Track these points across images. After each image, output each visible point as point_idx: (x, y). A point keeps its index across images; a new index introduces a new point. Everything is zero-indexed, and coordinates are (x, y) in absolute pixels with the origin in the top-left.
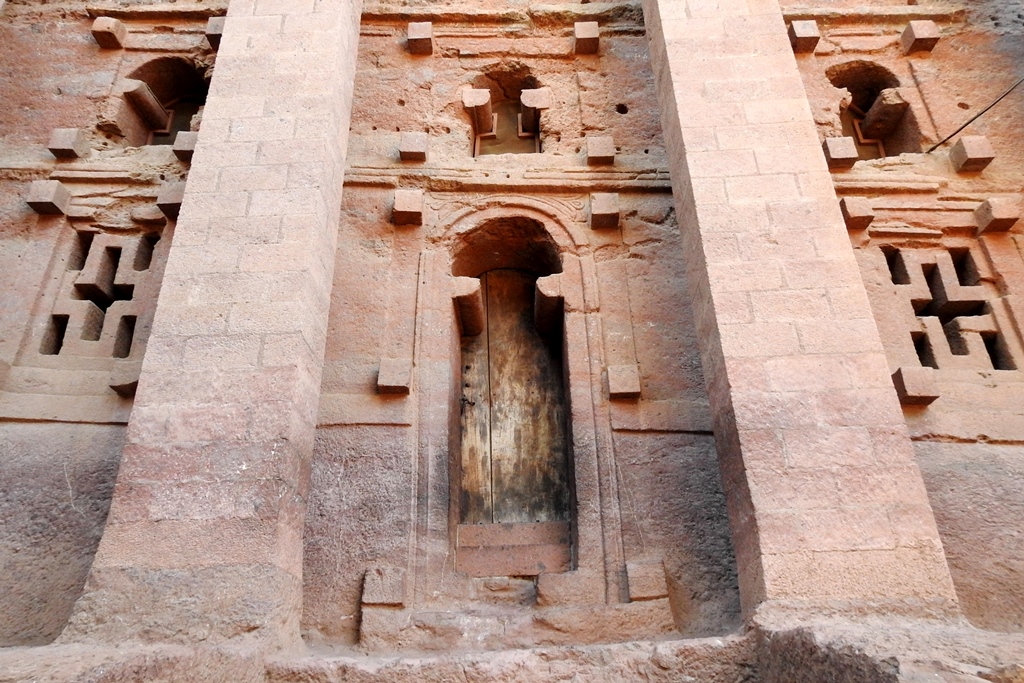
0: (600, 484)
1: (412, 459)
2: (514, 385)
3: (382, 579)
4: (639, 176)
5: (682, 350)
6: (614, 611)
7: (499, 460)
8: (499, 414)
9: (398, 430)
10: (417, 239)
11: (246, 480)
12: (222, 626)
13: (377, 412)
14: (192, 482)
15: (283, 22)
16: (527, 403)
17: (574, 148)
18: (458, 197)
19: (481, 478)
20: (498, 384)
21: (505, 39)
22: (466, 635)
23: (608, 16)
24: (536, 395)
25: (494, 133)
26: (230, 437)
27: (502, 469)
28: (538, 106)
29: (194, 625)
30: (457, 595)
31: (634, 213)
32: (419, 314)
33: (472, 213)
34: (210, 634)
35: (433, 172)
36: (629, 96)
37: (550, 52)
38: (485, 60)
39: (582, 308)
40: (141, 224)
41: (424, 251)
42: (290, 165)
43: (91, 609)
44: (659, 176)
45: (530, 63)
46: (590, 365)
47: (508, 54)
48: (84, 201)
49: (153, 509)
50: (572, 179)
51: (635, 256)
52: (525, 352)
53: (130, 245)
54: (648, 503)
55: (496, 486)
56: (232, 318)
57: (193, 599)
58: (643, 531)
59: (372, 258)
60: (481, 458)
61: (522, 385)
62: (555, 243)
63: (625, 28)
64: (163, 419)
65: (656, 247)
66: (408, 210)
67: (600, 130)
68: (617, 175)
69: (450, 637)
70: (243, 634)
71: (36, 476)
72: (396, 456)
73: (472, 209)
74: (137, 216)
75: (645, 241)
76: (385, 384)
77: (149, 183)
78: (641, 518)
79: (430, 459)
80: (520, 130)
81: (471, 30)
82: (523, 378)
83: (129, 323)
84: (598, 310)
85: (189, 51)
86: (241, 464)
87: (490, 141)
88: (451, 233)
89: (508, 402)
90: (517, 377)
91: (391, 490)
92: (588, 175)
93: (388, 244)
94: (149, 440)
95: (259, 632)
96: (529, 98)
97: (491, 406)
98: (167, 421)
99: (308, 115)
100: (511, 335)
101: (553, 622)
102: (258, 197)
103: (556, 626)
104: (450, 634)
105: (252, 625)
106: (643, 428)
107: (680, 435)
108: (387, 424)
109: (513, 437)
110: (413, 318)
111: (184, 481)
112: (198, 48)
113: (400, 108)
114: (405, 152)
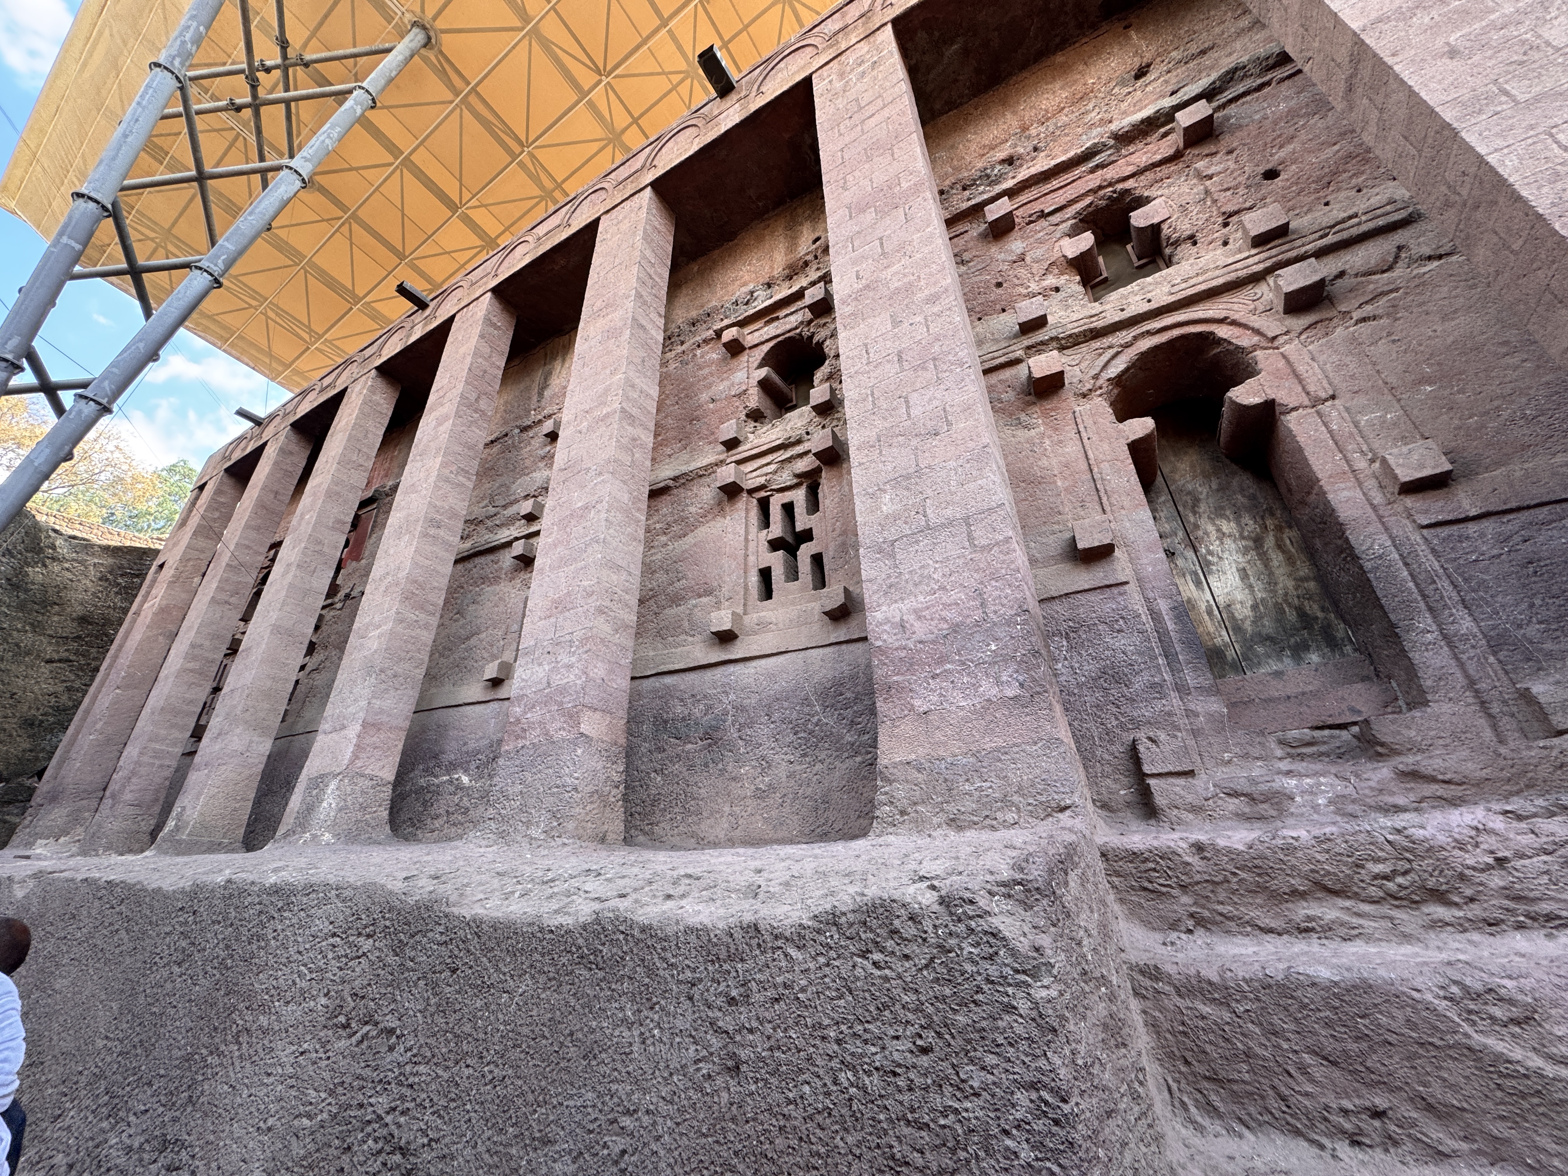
0: (1424, 597)
1: (1143, 617)
2: (1218, 522)
3: (1158, 746)
4: (1333, 230)
5: (1496, 403)
6: (1537, 751)
7: (1229, 606)
8: (1210, 558)
9: (1115, 591)
10: (1065, 400)
11: (1001, 659)
12: (1030, 808)
13: (1084, 578)
14: (946, 671)
15: (882, 244)
16: (1242, 537)
17: (1221, 242)
18: (1096, 344)
19: (1212, 629)
20: (1197, 527)
21: (1091, 176)
22: (1298, 799)
23: (1214, 89)
24: (1251, 525)
25: (1105, 275)
26: (968, 621)
27: (1236, 615)
28: (1156, 221)
29: (999, 810)
30: (1257, 755)
31: (1342, 274)
32: (1095, 470)
33: (1118, 353)
34: (1020, 817)
35: (1060, 330)
36: (1276, 157)
37: (1150, 162)
38: (1074, 207)
39: (1306, 402)
40: (802, 476)
41: (1077, 409)
42: (934, 359)
43: (892, 803)
44: (1364, 218)
45: (1130, 184)
46: (1347, 461)
47: (1100, 188)
48: (755, 474)
49: (917, 703)
50: (1237, 270)
51: (1364, 320)
52: (1220, 484)
53: (799, 497)
54: (1524, 606)
55: (1235, 634)
56: (929, 512)
57: (988, 784)
58: (1531, 642)
59: (1022, 434)
60: (1204, 608)
61: (1229, 520)
62: (1238, 347)
63: (1242, 90)
64: (898, 619)
65: (1394, 299)
66: (1049, 373)
67: (1250, 208)
68: (1299, 242)
69: (1277, 803)
70: (1055, 815)
71: (787, 699)
72: (1123, 618)
73: (1115, 350)
74: (798, 472)
75: (1372, 299)
76: (1087, 546)
77: (799, 442)
78: (1520, 626)
79: (1164, 613)
80: (1134, 258)
81: (1049, 186)
82: (1228, 513)
83: (817, 560)
84: (1333, 397)
85: (796, 328)
86: (989, 645)
87: (1102, 286)
88: (1101, 382)
89: (1217, 542)
90: (1218, 512)
91: (1129, 653)
92: (1256, 259)
93: (1035, 416)
94: (890, 640)
95: (1073, 812)
96: (1139, 218)
97: (1196, 551)
98: (902, 620)
99: (936, 309)
100: (1195, 471)
101: (1434, 773)
102: (914, 398)
103: (1440, 777)
104: (1276, 800)
105: (1063, 804)
106: (1473, 512)
107: (1545, 509)
108: (1099, 588)
109: (1237, 579)
110: (1089, 476)
111: (938, 671)
112: (802, 323)
113: (1000, 291)
114: (1024, 323)
